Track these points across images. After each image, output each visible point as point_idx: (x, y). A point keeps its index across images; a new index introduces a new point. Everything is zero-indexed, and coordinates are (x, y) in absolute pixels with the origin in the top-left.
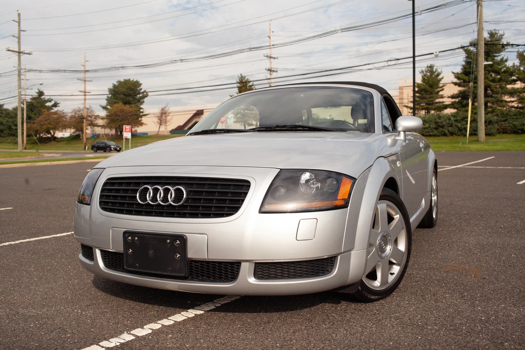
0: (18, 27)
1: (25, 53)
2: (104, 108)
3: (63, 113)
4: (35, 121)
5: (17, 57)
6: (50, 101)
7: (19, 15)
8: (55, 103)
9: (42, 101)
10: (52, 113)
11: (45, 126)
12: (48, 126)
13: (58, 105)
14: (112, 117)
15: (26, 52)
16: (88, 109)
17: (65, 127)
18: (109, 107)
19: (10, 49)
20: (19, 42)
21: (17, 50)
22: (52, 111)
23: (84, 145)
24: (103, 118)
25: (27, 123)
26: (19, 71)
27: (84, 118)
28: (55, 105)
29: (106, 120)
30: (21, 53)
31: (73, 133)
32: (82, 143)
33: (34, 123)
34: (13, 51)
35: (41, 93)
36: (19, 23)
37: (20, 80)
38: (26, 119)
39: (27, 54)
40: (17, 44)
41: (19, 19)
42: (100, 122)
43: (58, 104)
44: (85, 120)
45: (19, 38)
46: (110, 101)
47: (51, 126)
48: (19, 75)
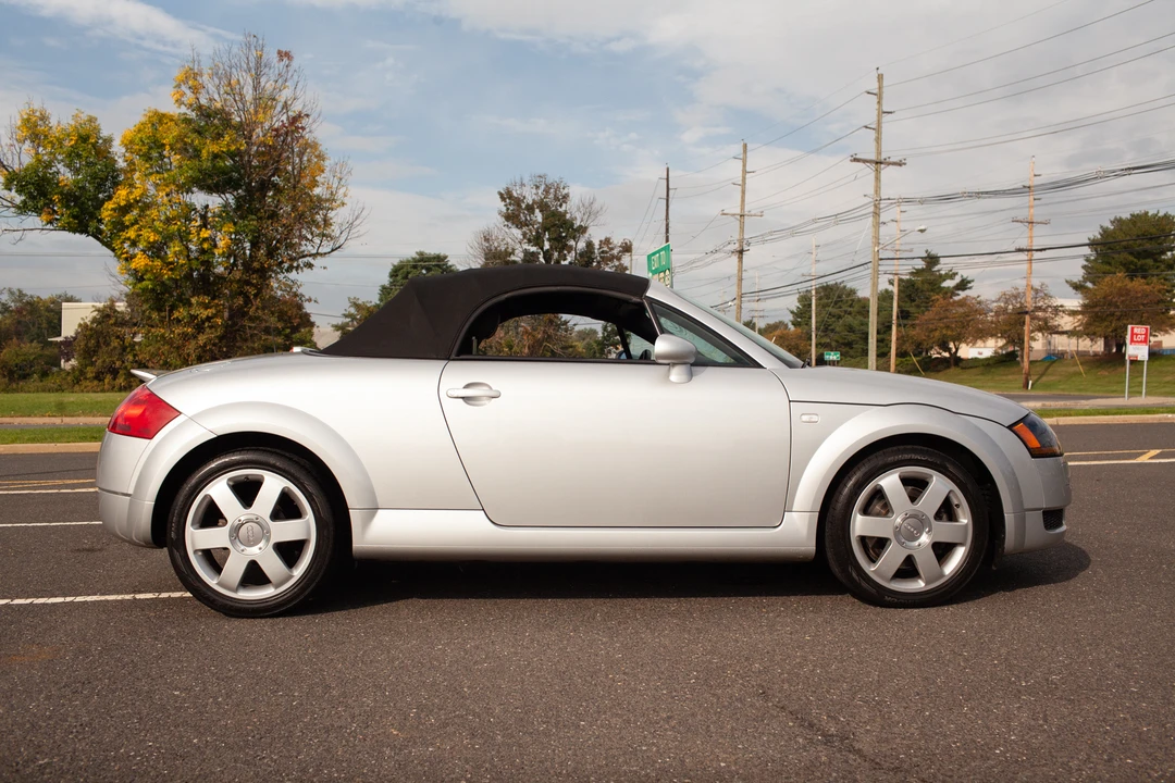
0: (877, 106)
1: (889, 164)
2: (1077, 287)
3: (979, 303)
4: (917, 322)
5: (873, 175)
6: (952, 276)
7: (880, 78)
8: (963, 280)
9: (932, 278)
10: (955, 302)
11: (937, 334)
12: (945, 332)
13: (969, 285)
14: (1097, 309)
15: (892, 160)
16: (1037, 291)
17: (982, 334)
18: (1089, 285)
19: (857, 157)
20: (878, 140)
21: (873, 157)
22: (956, 298)
23: (1024, 376)
24: (1073, 313)
25: (899, 325)
26: (875, 206)
27: (1027, 313)
28: (963, 285)
29: (1080, 317)
30: (881, 163)
31: (1001, 348)
32: (1020, 372)
33: (913, 326)
34: (865, 161)
35: (932, 260)
36: (879, 96)
37: (878, 224)
38: (898, 317)
39: (894, 164)
40: (875, 143)
41: (880, 88)
42: (1066, 322)
43: (969, 282)
44: (1027, 318)
45: (878, 130)
46: (1092, 272)
47: (949, 333)
48: (876, 214)
